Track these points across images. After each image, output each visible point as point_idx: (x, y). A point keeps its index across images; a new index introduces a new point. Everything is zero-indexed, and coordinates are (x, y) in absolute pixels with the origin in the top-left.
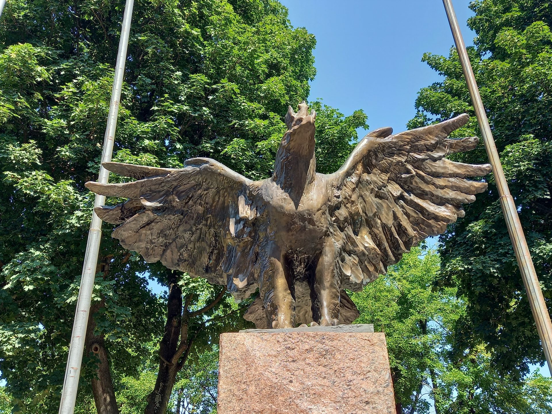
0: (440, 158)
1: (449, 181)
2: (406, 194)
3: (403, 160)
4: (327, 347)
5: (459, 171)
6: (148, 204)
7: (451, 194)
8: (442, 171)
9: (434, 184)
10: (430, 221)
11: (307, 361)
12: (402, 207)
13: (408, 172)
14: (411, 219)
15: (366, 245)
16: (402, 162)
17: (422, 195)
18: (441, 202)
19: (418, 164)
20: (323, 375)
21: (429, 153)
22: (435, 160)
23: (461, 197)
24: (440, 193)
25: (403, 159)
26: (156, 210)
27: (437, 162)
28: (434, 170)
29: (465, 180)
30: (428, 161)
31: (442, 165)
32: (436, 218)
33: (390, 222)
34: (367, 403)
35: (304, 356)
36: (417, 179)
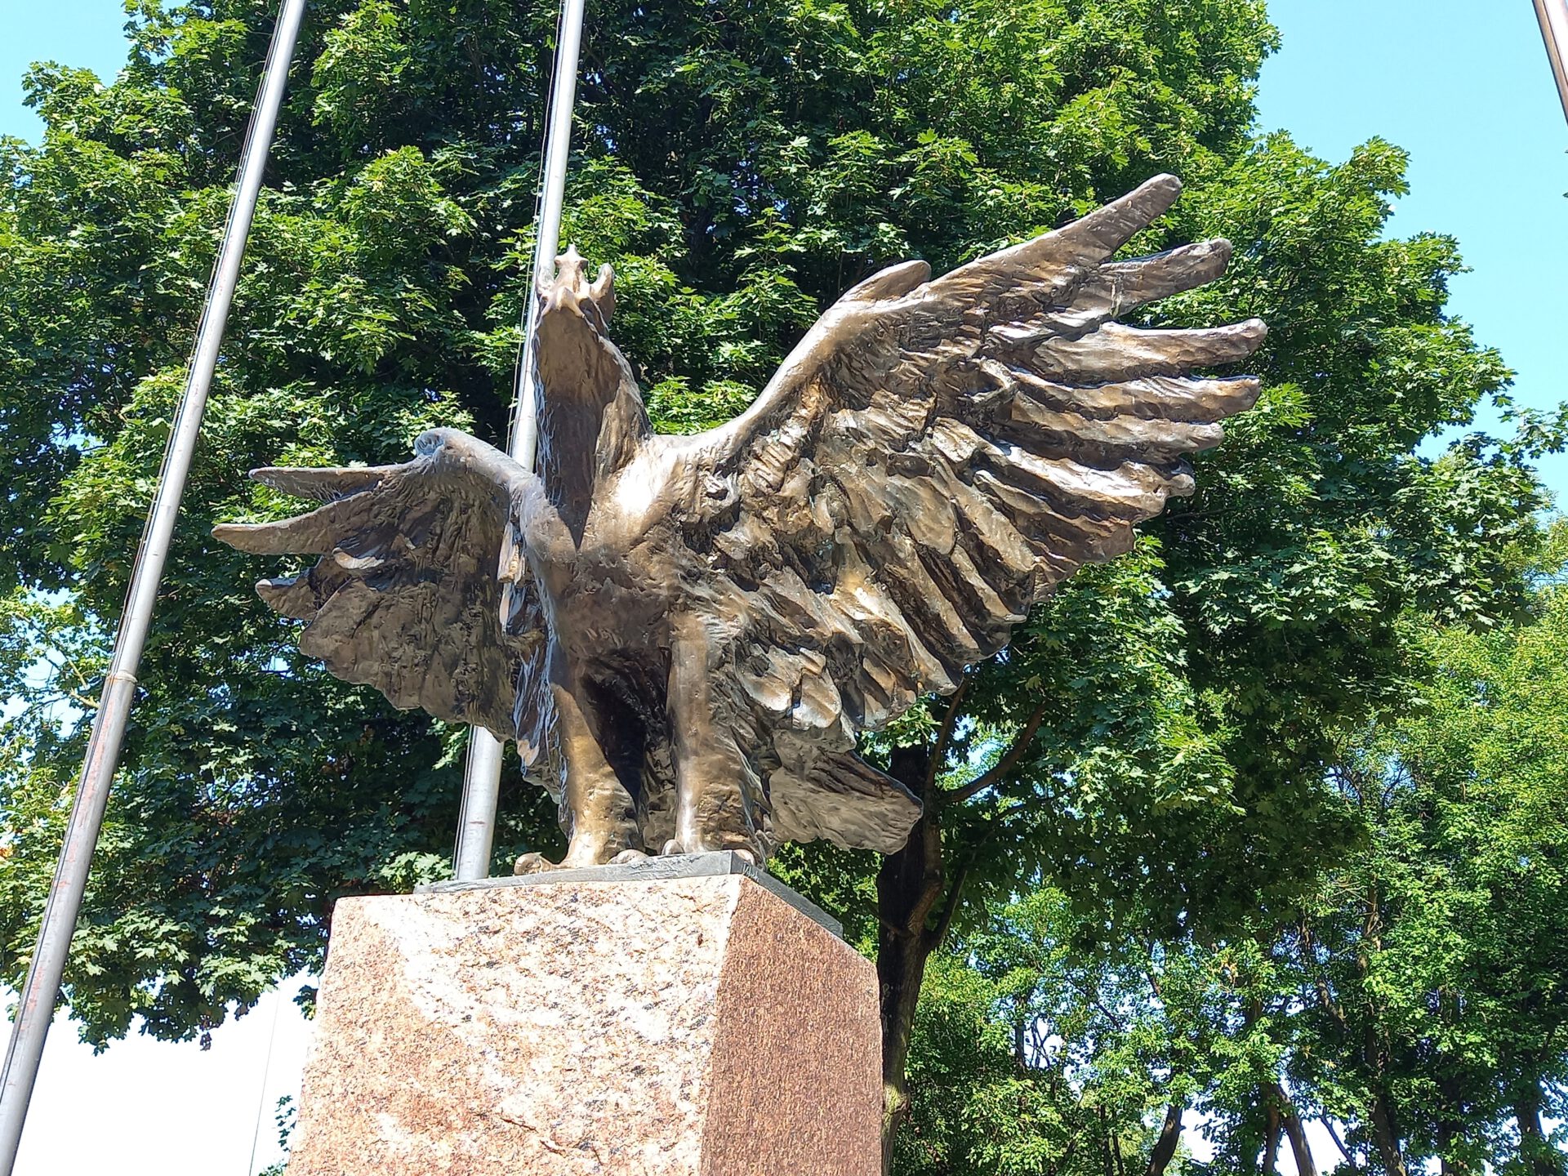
0: (1092, 327)
1: (1126, 392)
2: (995, 450)
3: (969, 353)
4: (577, 925)
5: (1159, 357)
6: (352, 563)
7: (1139, 430)
8: (1098, 364)
9: (1079, 409)
10: (1076, 522)
11: (523, 964)
12: (986, 489)
13: (990, 383)
14: (1020, 522)
15: (859, 616)
16: (964, 358)
17: (1048, 446)
18: (1107, 458)
19: (1018, 355)
20: (551, 999)
21: (1053, 316)
22: (1073, 335)
23: (1171, 433)
24: (1101, 432)
25: (968, 349)
26: (373, 577)
27: (1083, 340)
28: (1071, 366)
29: (1182, 381)
30: (1050, 343)
31: (1100, 347)
32: (1096, 509)
33: (944, 540)
34: (639, 1071)
35: (517, 949)
36: (1025, 403)
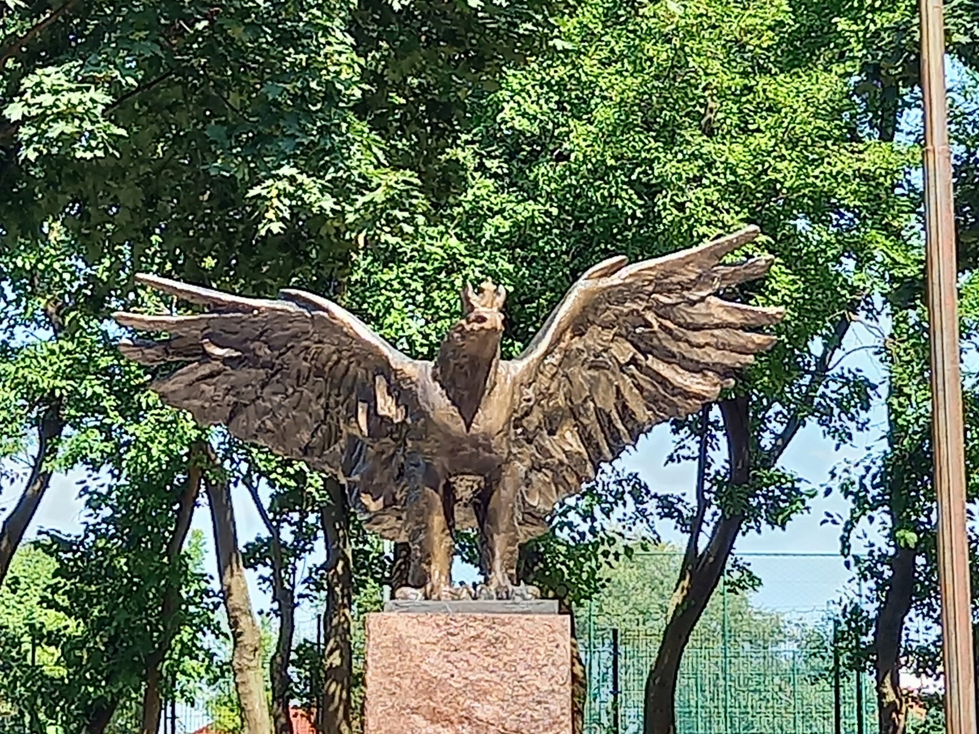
0: (703, 299)
1: (712, 335)
2: (641, 357)
3: (640, 309)
5: (731, 319)
6: (216, 350)
7: (715, 356)
8: (702, 321)
9: (687, 341)
10: (675, 399)
12: (632, 376)
13: (648, 325)
14: (645, 394)
15: (567, 448)
16: (637, 311)
17: (668, 357)
18: (698, 368)
19: (663, 311)
21: (685, 293)
22: (693, 303)
23: (730, 359)
24: (696, 354)
25: (640, 306)
27: (697, 306)
28: (689, 320)
29: (740, 332)
30: (682, 306)
31: (704, 311)
32: (687, 395)
33: (608, 405)
36: (662, 335)
